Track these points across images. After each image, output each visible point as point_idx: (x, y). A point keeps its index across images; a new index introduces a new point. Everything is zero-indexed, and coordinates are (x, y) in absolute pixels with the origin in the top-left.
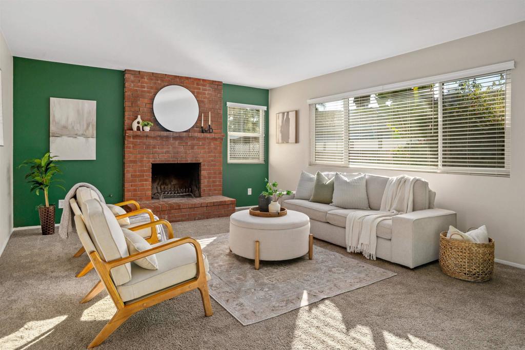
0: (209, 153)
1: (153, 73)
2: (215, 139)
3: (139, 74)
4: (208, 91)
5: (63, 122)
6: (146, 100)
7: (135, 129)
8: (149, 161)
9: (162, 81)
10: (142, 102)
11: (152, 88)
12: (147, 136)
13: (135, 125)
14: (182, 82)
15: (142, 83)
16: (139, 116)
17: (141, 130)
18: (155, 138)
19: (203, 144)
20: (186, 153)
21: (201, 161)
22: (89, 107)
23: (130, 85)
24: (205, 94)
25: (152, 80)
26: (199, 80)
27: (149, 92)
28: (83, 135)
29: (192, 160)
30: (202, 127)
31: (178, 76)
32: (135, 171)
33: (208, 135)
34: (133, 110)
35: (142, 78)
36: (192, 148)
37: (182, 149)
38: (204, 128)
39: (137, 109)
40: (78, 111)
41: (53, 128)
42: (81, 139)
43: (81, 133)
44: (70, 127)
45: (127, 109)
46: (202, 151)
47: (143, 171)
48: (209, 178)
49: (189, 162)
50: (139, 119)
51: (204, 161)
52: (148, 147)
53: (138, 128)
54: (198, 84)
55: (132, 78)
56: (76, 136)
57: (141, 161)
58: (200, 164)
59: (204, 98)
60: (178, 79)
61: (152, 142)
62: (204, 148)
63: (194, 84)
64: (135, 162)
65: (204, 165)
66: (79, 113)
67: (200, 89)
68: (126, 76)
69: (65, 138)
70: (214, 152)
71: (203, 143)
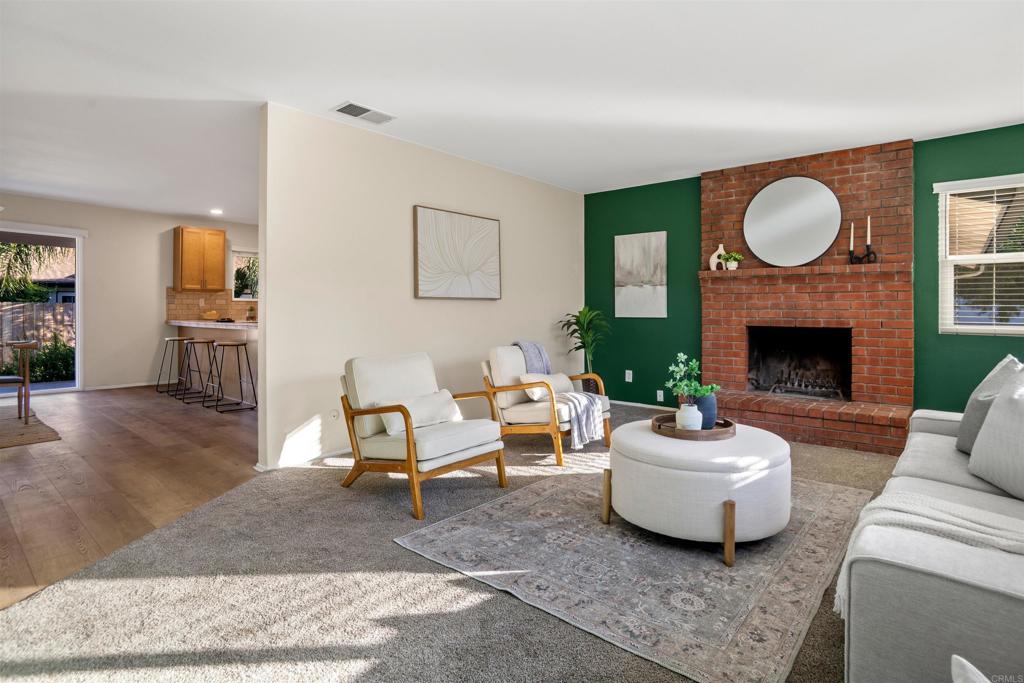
0: (874, 306)
1: (745, 167)
2: (886, 276)
3: (721, 175)
4: (871, 171)
5: (628, 267)
6: (734, 216)
7: (713, 267)
8: (741, 322)
9: (763, 176)
10: (727, 221)
11: (743, 193)
12: (735, 278)
13: (714, 261)
14: (802, 169)
15: (727, 189)
16: (721, 246)
17: (724, 268)
18: (748, 280)
19: (856, 289)
20: (814, 307)
21: (852, 323)
22: (658, 240)
23: (708, 198)
24: (859, 179)
25: (744, 179)
26: (845, 152)
27: (739, 201)
28: (650, 282)
29: (828, 322)
30: (851, 253)
31: (795, 159)
32: (717, 338)
33: (863, 268)
34: (712, 236)
35: (728, 179)
36: (830, 297)
37: (805, 299)
38: (857, 253)
39: (719, 234)
40: (644, 249)
41: (618, 276)
42: (648, 288)
43: (647, 279)
44: (635, 272)
45: (704, 236)
46: (855, 303)
47: (731, 339)
48: (874, 362)
49: (822, 325)
50: (721, 250)
51: (858, 325)
52: (739, 296)
53: (719, 267)
54: (841, 163)
55: (711, 184)
56: (641, 284)
57: (728, 322)
58: (848, 331)
59: (857, 190)
60: (795, 165)
61: (744, 288)
62: (858, 297)
63: (831, 165)
64: (717, 322)
65: (861, 334)
66: (645, 252)
67: (847, 171)
68: (703, 183)
69: (630, 287)
70: (888, 306)
71: (853, 287)
